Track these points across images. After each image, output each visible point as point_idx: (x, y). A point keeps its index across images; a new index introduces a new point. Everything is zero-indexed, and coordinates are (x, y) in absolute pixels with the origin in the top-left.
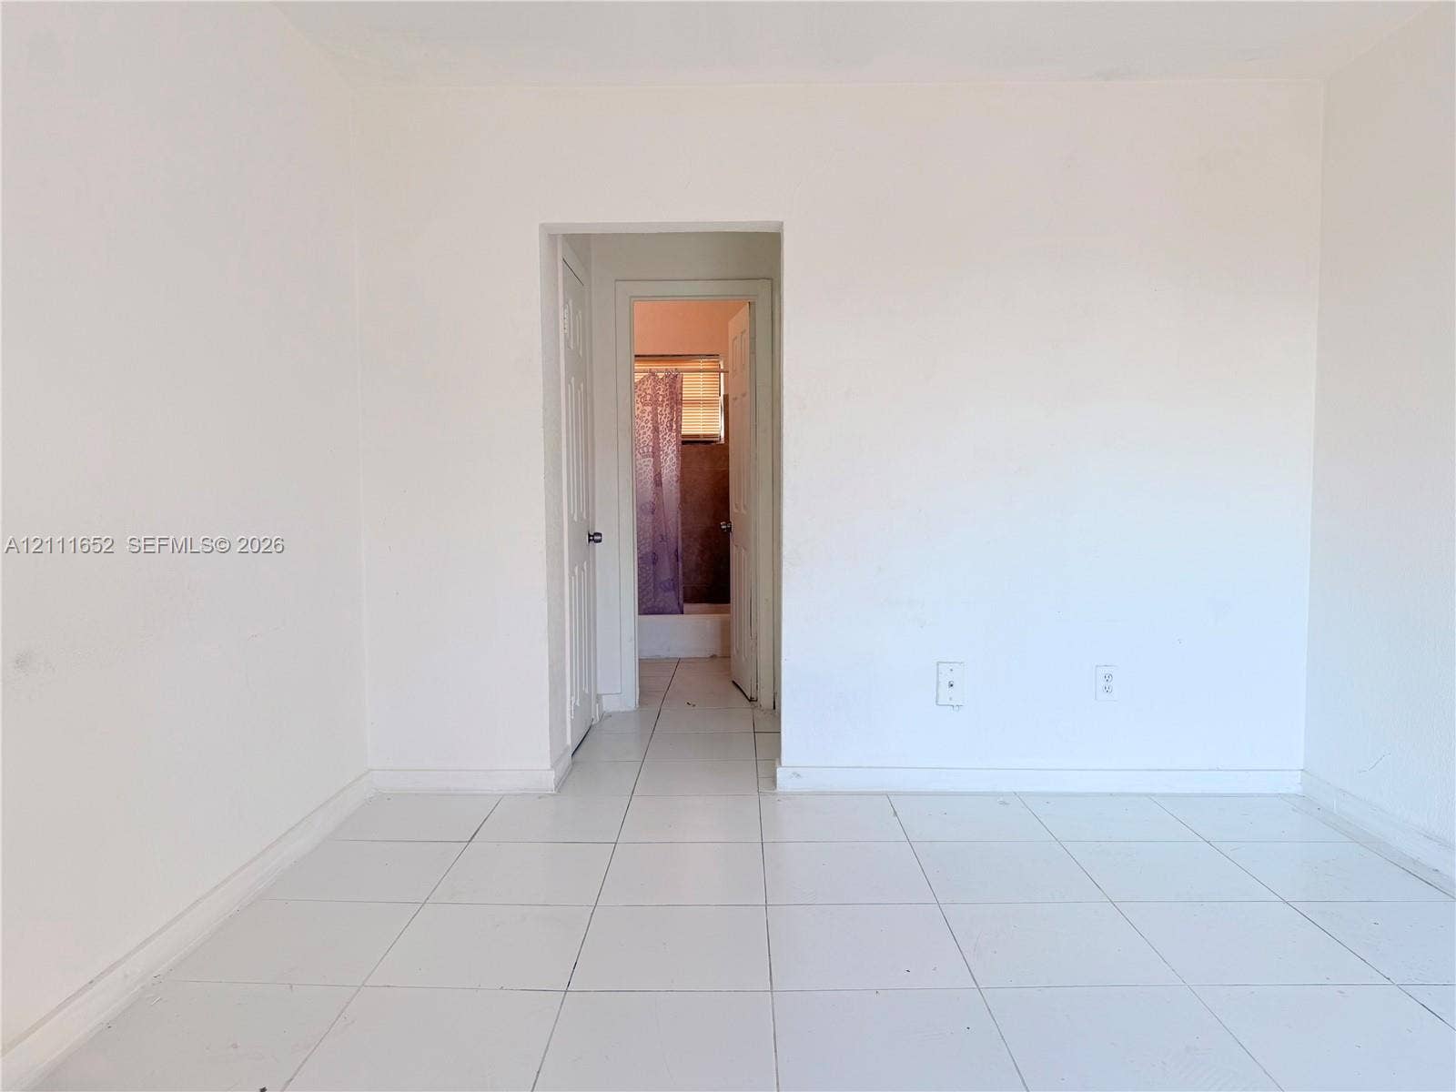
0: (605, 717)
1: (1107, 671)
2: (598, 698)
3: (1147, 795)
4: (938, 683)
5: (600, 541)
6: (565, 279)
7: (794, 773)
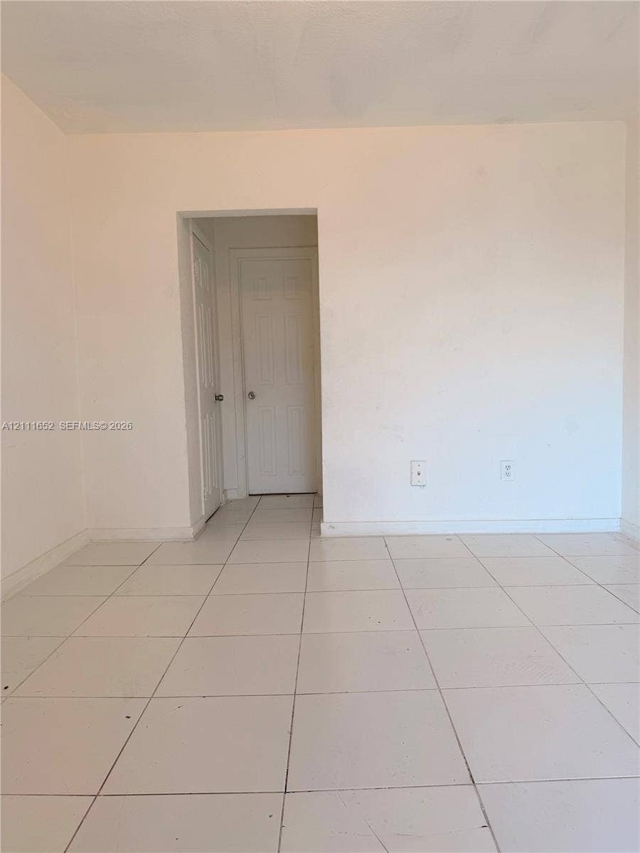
0: (228, 502)
1: (507, 464)
2: (225, 491)
3: (531, 534)
4: (412, 473)
5: (222, 400)
6: (194, 245)
7: (330, 526)
